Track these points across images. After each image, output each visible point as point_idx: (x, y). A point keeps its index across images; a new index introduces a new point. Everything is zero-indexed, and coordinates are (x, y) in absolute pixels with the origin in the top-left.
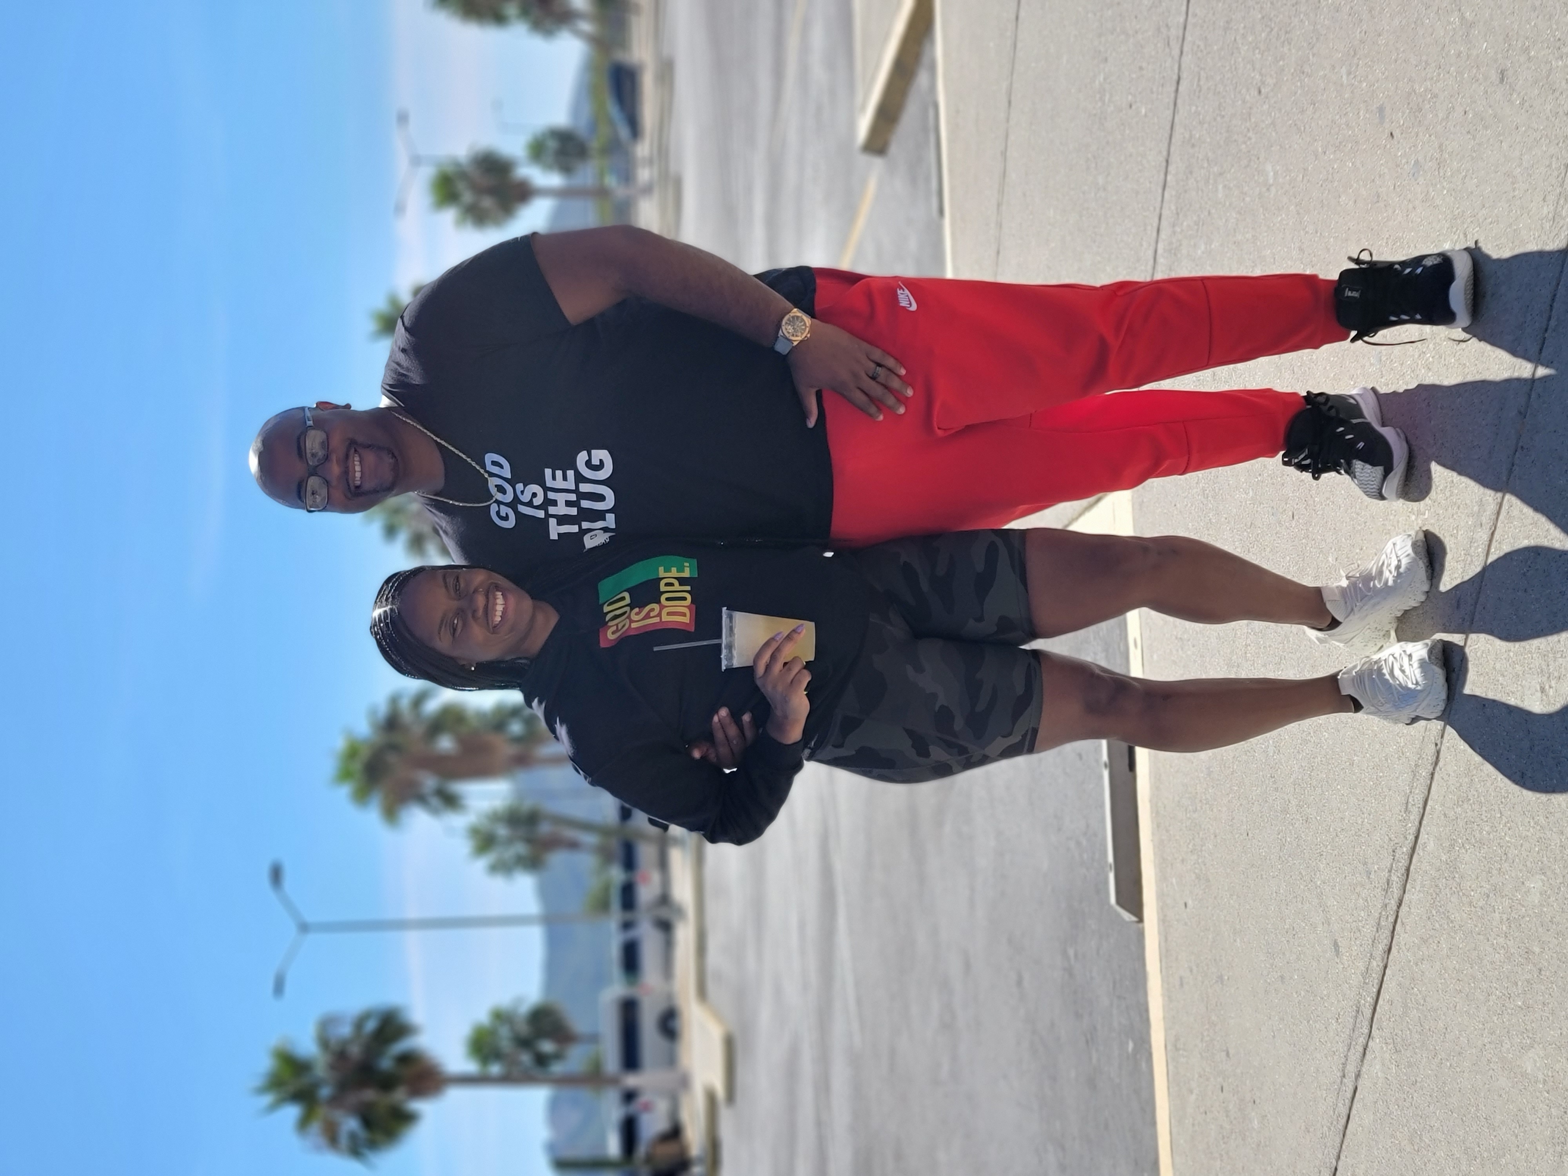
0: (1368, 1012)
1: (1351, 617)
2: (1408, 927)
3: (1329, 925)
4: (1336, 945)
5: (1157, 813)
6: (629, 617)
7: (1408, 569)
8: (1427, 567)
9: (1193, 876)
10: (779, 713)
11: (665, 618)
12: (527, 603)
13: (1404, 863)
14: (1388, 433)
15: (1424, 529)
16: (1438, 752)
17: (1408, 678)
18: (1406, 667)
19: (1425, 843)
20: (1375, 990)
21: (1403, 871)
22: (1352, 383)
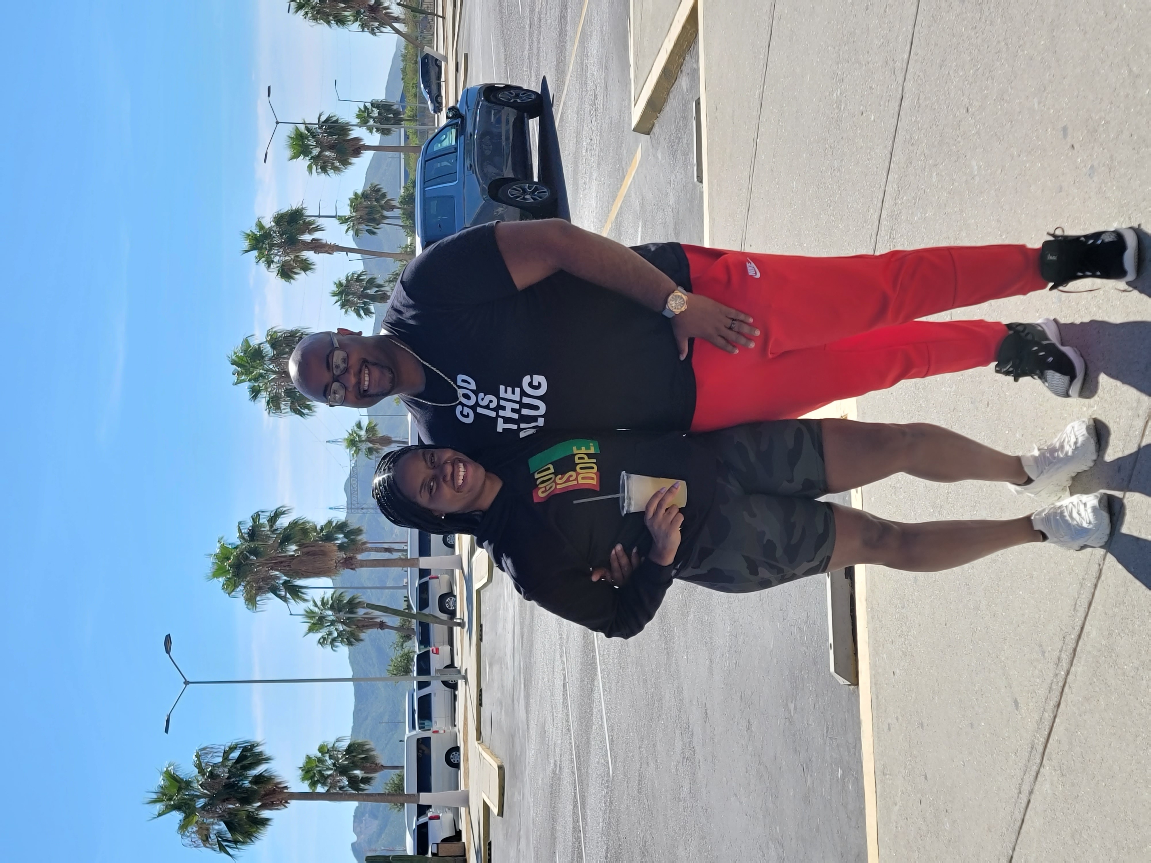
0: (1040, 748)
1: (1042, 477)
2: (1074, 690)
3: (1011, 688)
4: (1016, 702)
5: (872, 608)
6: (554, 481)
7: (1083, 444)
8: (1096, 443)
9: (901, 653)
10: (660, 545)
11: (581, 481)
12: (481, 471)
13: (1072, 645)
14: (1068, 350)
15: (1094, 417)
16: (1101, 570)
17: (1084, 519)
18: (1082, 512)
19: (1089, 632)
20: (1046, 733)
21: (1071, 651)
22: (1038, 315)
